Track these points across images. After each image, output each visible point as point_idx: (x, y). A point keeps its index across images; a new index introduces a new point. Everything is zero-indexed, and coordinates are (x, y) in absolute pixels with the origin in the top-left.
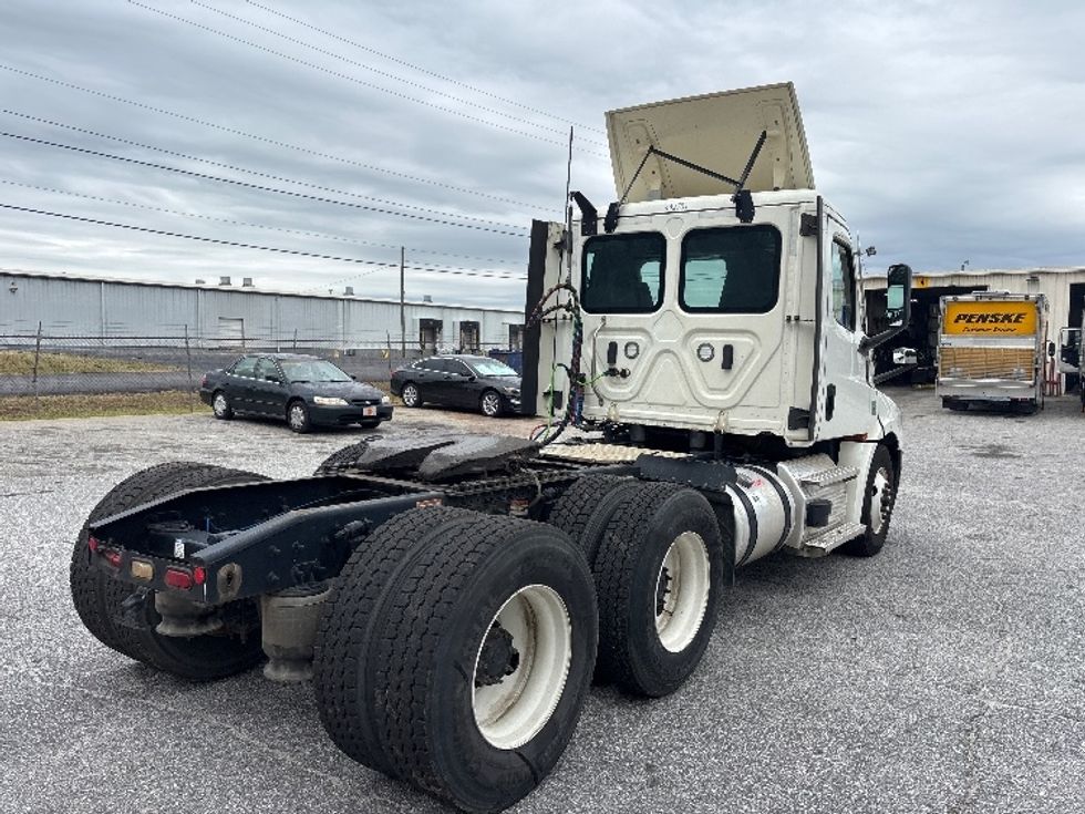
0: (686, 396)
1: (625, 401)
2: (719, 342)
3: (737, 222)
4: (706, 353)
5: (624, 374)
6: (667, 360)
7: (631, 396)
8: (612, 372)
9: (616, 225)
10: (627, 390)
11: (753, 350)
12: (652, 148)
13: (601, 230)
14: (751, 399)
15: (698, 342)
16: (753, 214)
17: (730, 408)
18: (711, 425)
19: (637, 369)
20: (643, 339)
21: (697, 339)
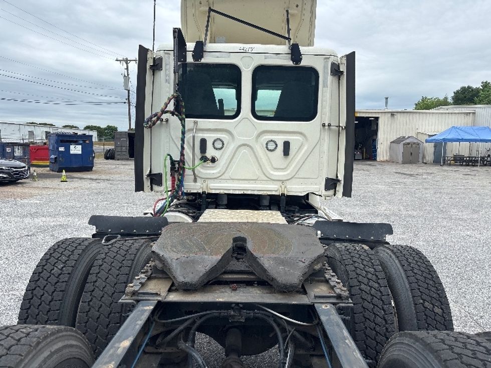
0: (259, 173)
1: (215, 178)
2: (280, 139)
3: (291, 63)
4: (272, 146)
5: (213, 160)
6: (244, 150)
7: (220, 175)
8: (204, 159)
9: (202, 57)
10: (214, 171)
11: (302, 144)
12: (210, 8)
13: (190, 59)
14: (302, 174)
15: (266, 139)
16: (301, 59)
17: (287, 180)
18: (276, 191)
19: (223, 157)
20: (227, 137)
21: (264, 137)
